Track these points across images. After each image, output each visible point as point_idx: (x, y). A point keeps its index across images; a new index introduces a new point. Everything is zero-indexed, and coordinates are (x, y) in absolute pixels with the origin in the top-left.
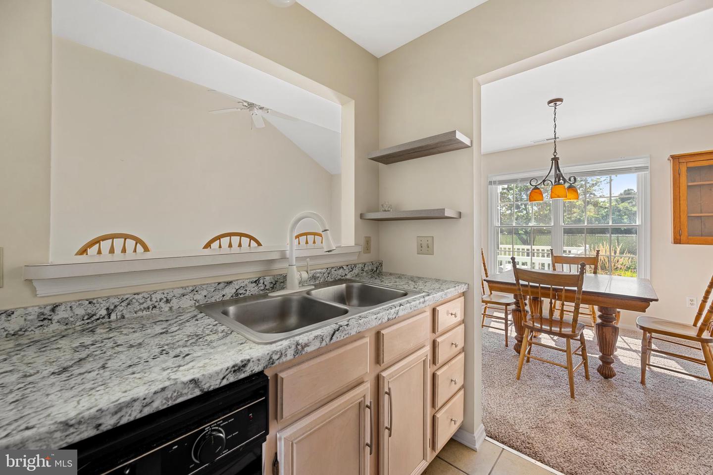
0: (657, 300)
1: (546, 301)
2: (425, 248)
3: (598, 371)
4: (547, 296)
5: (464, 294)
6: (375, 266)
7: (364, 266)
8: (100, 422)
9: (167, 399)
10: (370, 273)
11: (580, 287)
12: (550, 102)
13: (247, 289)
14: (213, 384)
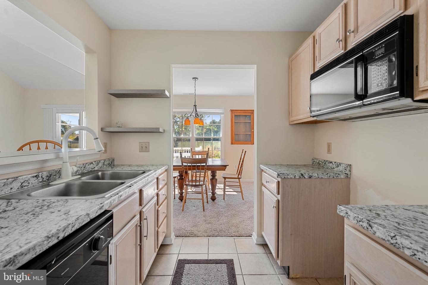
0: (228, 165)
1: (190, 172)
2: (145, 148)
3: (211, 199)
4: (190, 169)
5: (166, 170)
6: (111, 161)
7: (105, 162)
8: (58, 236)
9: (79, 223)
10: (108, 166)
11: (206, 164)
12: (193, 78)
13: (29, 182)
14: (93, 215)
